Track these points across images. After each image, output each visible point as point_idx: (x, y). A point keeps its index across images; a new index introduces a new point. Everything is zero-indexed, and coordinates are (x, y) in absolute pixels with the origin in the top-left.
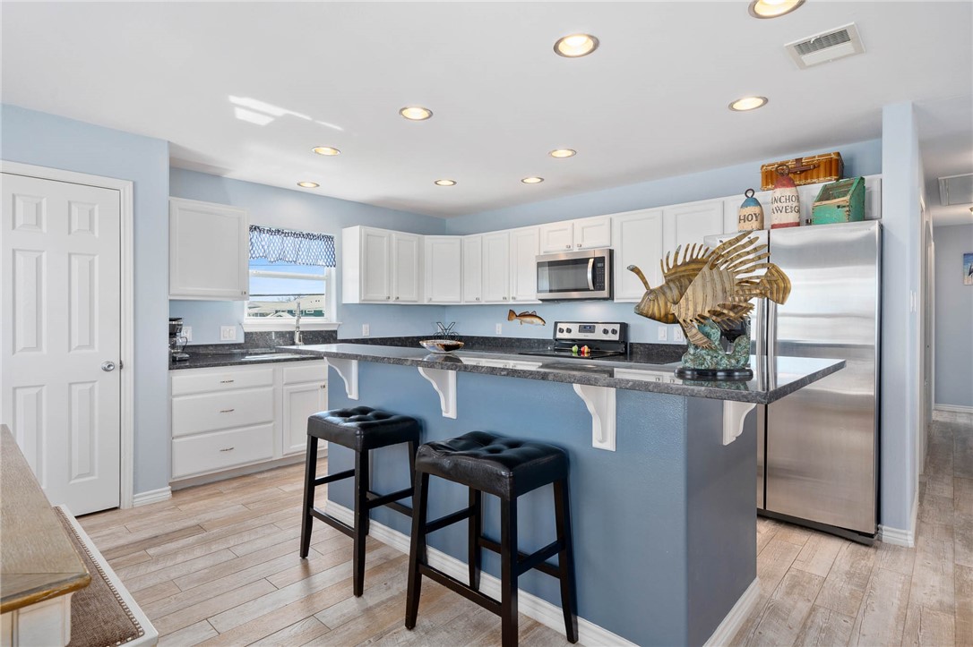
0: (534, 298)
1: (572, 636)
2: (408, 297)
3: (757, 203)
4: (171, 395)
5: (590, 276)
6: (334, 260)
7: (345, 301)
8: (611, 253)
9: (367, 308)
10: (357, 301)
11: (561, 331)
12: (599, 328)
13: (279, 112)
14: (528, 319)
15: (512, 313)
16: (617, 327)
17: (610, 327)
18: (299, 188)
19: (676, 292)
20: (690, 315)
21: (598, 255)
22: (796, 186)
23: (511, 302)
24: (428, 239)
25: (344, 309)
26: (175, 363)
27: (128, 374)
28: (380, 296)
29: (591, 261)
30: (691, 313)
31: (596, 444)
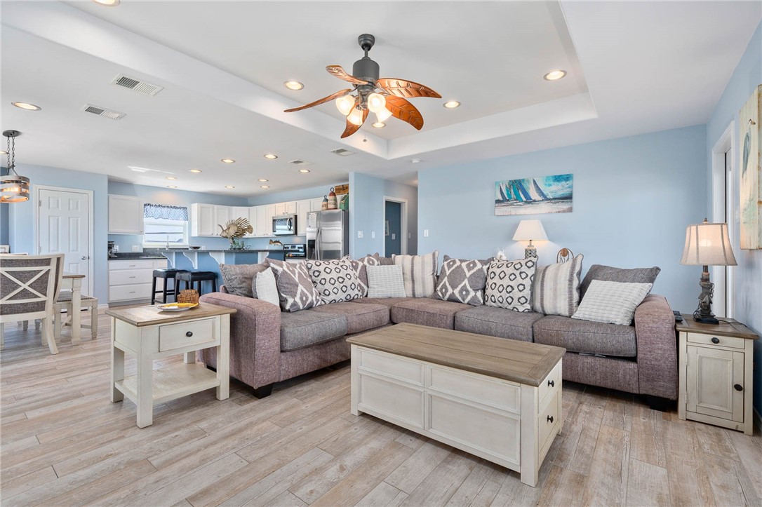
0: (273, 234)
3: (327, 200)
4: (108, 270)
6: (187, 218)
7: (192, 235)
8: (296, 216)
9: (201, 238)
10: (198, 236)
11: (286, 248)
12: (297, 247)
14: (277, 243)
15: (271, 241)
16: (303, 246)
17: (300, 246)
18: (169, 188)
21: (291, 217)
22: (336, 195)
24: (233, 208)
26: (110, 258)
27: (91, 261)
28: (209, 233)
29: (289, 219)
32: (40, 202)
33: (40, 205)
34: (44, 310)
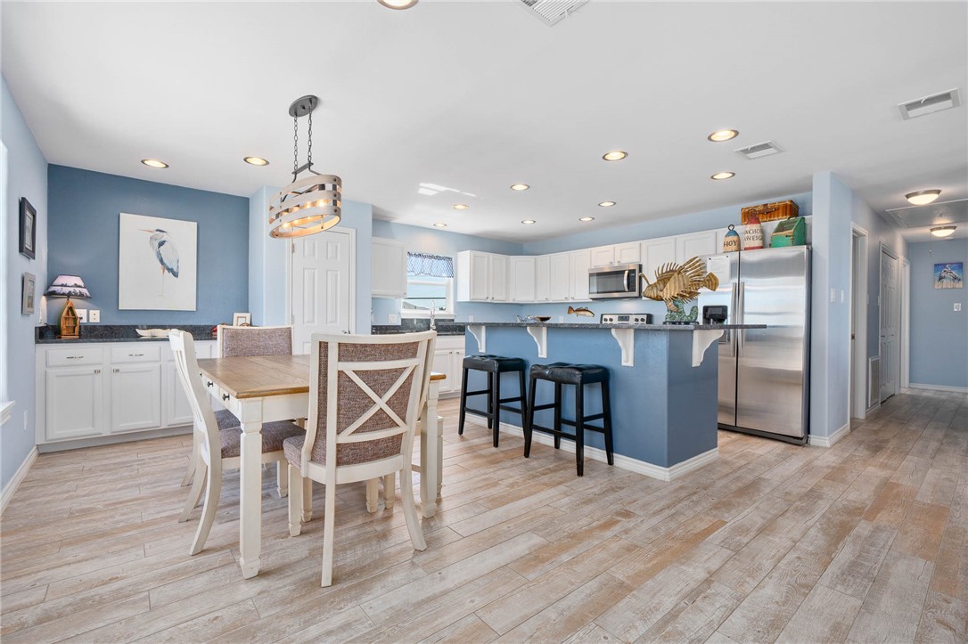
0: (587, 298)
1: (610, 462)
2: (500, 298)
3: (736, 234)
5: (625, 282)
6: (452, 273)
7: (460, 300)
8: (640, 266)
9: (474, 305)
10: (468, 300)
11: (606, 320)
12: (632, 318)
13: (443, 189)
14: (582, 313)
15: (571, 308)
16: (645, 317)
17: (640, 317)
18: (434, 227)
19: (662, 285)
20: (668, 297)
21: (632, 268)
22: (759, 223)
23: (571, 301)
24: (513, 258)
25: (459, 305)
28: (481, 297)
29: (627, 272)
30: (669, 296)
31: (624, 364)
32: (293, 246)
33: (293, 251)
34: (398, 452)
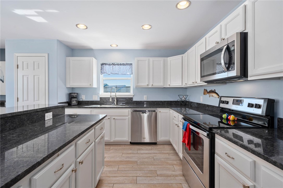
2: (159, 84)
8: (244, 37)
12: (246, 101)
14: (212, 94)
15: (205, 90)
17: (254, 102)
23: (196, 85)
25: (136, 90)
28: (143, 84)
32: (18, 66)
33: (18, 68)
